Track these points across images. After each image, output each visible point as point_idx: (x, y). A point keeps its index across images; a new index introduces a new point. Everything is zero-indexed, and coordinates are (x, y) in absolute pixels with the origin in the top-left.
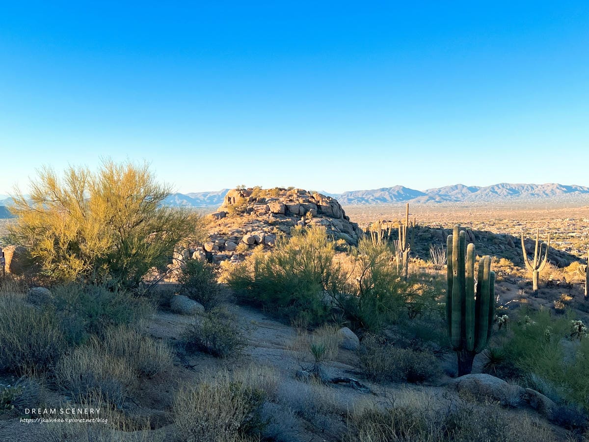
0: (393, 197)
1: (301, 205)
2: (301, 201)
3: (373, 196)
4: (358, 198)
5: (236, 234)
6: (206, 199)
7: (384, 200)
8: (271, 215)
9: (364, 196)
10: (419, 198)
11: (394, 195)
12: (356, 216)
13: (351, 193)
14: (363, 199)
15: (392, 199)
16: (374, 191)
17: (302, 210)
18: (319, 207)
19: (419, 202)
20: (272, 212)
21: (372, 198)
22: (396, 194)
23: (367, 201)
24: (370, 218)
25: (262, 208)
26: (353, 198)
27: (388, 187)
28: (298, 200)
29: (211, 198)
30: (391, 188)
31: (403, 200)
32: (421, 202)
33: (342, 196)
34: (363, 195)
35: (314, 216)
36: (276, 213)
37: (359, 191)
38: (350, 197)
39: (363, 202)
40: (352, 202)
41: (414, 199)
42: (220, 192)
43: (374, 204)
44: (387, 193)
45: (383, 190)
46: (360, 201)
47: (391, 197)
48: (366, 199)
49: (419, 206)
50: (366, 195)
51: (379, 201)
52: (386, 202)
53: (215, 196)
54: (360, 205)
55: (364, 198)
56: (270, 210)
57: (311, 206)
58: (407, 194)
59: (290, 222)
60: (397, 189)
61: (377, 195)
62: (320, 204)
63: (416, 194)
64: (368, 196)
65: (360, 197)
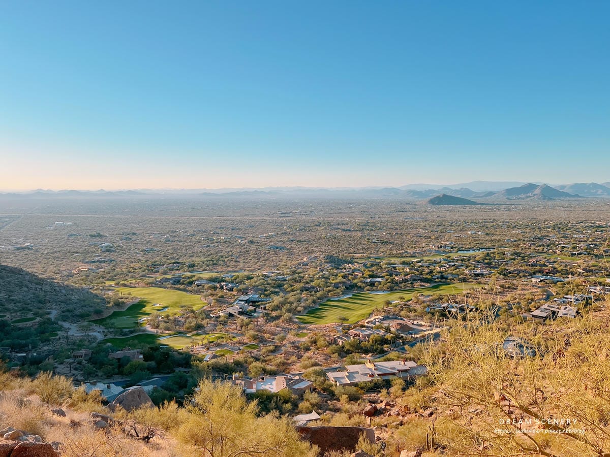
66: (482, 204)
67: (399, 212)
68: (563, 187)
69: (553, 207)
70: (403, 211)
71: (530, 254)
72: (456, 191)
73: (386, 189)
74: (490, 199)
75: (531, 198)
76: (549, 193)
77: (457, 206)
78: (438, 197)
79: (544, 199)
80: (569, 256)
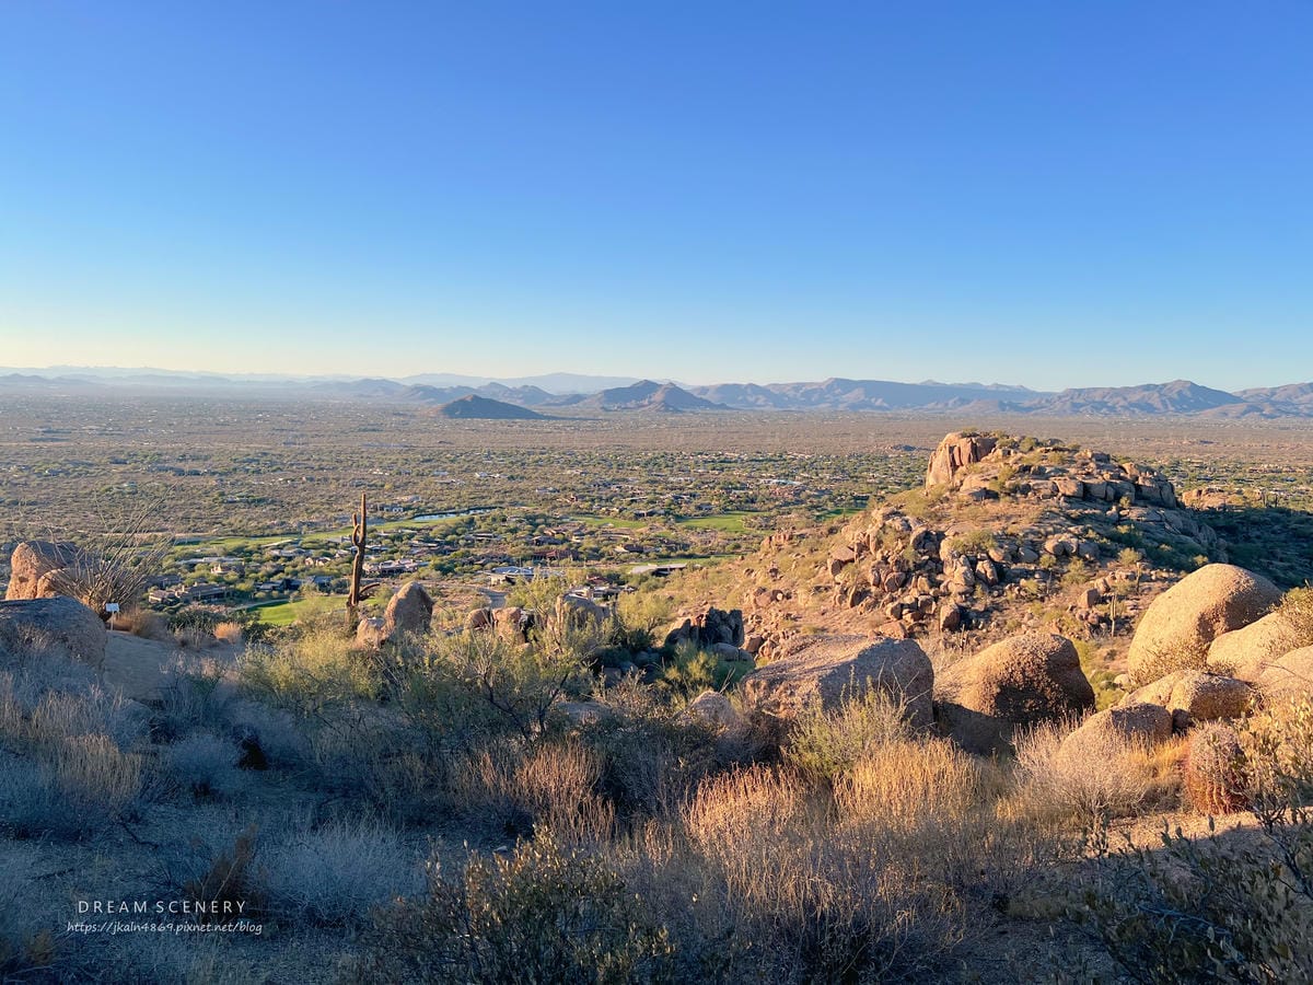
0: (1168, 402)
1: (1109, 484)
2: (1107, 476)
3: (1125, 399)
4: (1094, 402)
5: (1031, 537)
6: (799, 395)
7: (1149, 408)
8: (1062, 499)
9: (1105, 400)
10: (1226, 407)
11: (1170, 399)
12: (1092, 440)
13: (1080, 391)
14: (1104, 404)
15: (1166, 406)
16: (1127, 389)
17: (1111, 493)
18: (1138, 487)
19: (1226, 414)
20: (1063, 495)
21: (1122, 403)
22: (1176, 396)
23: (1112, 409)
24: (1124, 447)
25: (1045, 487)
26: (1082, 401)
27: (1158, 382)
28: (1100, 474)
29: (808, 394)
30: (1165, 385)
31: (1190, 410)
32: (1230, 415)
33: (1060, 398)
34: (1104, 397)
35: (1132, 504)
36: (1069, 497)
37: (1095, 389)
38: (1075, 401)
39: (1104, 410)
40: (1081, 409)
41: (1216, 409)
42: (823, 384)
43: (1126, 417)
44: (1157, 395)
45: (1148, 388)
46: (1098, 409)
47: (1163, 402)
48: (1109, 404)
49: (1226, 424)
50: (1111, 397)
51: (1137, 410)
52: (1152, 412)
53: (814, 391)
54: (1098, 418)
55: (1106, 403)
56: (1058, 491)
57: (1126, 486)
58: (1198, 397)
59: (1100, 516)
60: (1178, 388)
61: (1135, 398)
62: (1140, 482)
63: (1219, 398)
64: (1115, 400)
65: (1097, 399)
66: (549, 418)
67: (365, 430)
68: (704, 390)
69: (673, 426)
70: (374, 430)
71: (561, 518)
72: (513, 392)
73: (367, 382)
74: (572, 409)
75: (647, 408)
76: (676, 399)
77: (498, 421)
78: (463, 401)
79: (667, 410)
80: (630, 519)
